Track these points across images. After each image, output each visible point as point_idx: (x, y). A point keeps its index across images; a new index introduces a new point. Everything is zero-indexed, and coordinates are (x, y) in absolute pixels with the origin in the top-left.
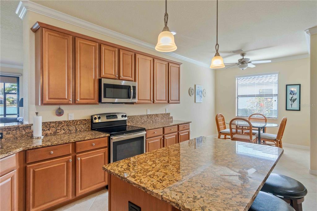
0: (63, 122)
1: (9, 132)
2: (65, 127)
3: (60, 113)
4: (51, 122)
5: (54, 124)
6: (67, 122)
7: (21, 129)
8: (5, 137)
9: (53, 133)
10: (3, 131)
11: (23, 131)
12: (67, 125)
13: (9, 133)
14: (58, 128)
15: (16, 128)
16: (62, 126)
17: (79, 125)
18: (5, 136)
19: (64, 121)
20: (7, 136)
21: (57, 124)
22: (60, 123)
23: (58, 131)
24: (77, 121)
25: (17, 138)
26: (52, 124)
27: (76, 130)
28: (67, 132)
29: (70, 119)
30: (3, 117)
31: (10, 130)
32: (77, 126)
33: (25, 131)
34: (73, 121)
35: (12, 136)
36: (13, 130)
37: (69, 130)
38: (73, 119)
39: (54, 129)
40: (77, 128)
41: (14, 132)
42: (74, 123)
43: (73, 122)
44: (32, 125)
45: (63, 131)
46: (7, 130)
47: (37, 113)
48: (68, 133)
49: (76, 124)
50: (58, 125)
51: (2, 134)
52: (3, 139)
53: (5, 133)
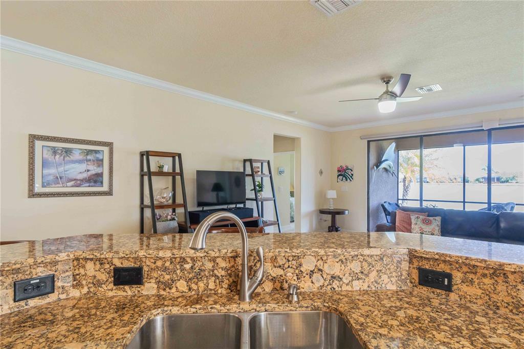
1: (471, 276)
7: (511, 277)
8: (459, 289)
10: (451, 269)
13: (472, 282)
15: (496, 270)
18: (460, 286)
20: (464, 288)
25: (498, 308)
31: (475, 273)
35: (479, 292)
36: (484, 276)
41: (487, 281)
46: (465, 269)
51: (449, 276)
52: (453, 296)
53: (457, 276)
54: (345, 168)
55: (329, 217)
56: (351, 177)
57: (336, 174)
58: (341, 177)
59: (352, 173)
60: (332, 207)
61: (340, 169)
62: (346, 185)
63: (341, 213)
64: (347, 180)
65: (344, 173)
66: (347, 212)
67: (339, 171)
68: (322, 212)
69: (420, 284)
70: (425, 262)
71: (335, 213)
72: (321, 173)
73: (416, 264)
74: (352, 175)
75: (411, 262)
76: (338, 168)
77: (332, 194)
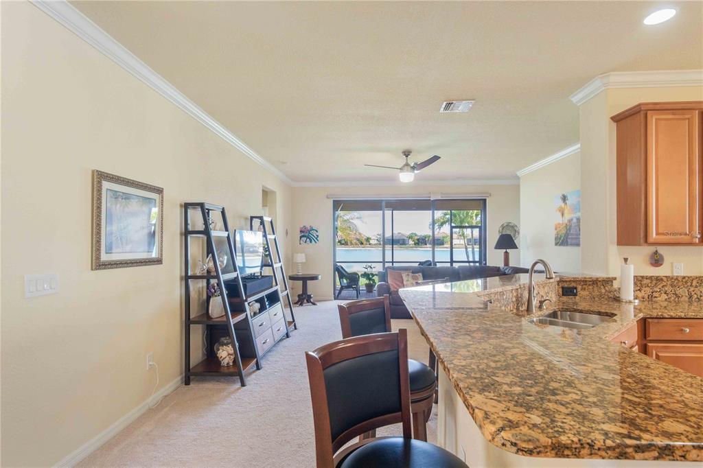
0: (665, 279)
1: (584, 286)
2: (668, 289)
3: (657, 261)
4: (643, 277)
5: (648, 281)
6: (672, 278)
7: (599, 283)
8: (580, 294)
9: (646, 296)
10: (577, 285)
11: (602, 287)
12: (672, 286)
13: (585, 289)
14: (655, 289)
16: (663, 286)
17: (696, 287)
19: (666, 277)
20: (582, 292)
21: (654, 282)
22: (659, 279)
23: (655, 294)
24: (691, 279)
25: (594, 298)
26: (645, 281)
27: (691, 297)
28: (673, 298)
29: (675, 274)
30: (449, 265)
32: (692, 289)
33: (604, 287)
34: (684, 278)
35: (587, 293)
36: (589, 285)
37: (676, 295)
38: (683, 274)
39: (647, 289)
40: (693, 293)
41: (591, 287)
42: (686, 282)
43: (684, 280)
44: (615, 279)
45: (664, 296)
46: (582, 284)
47: (626, 260)
48: (674, 300)
49: (689, 284)
50: (656, 284)
51: (576, 288)
52: (577, 297)
53: (579, 287)
54: (309, 228)
55: (300, 283)
56: (316, 239)
57: (299, 235)
58: (304, 239)
59: (317, 234)
60: (301, 273)
61: (303, 230)
62: (310, 247)
63: (314, 278)
64: (311, 242)
65: (307, 234)
66: (320, 278)
67: (301, 232)
68: (292, 278)
69: (563, 295)
70: (565, 283)
71: (305, 279)
72: (287, 233)
73: (561, 286)
74: (318, 236)
75: (558, 285)
76: (301, 228)
77: (300, 258)
